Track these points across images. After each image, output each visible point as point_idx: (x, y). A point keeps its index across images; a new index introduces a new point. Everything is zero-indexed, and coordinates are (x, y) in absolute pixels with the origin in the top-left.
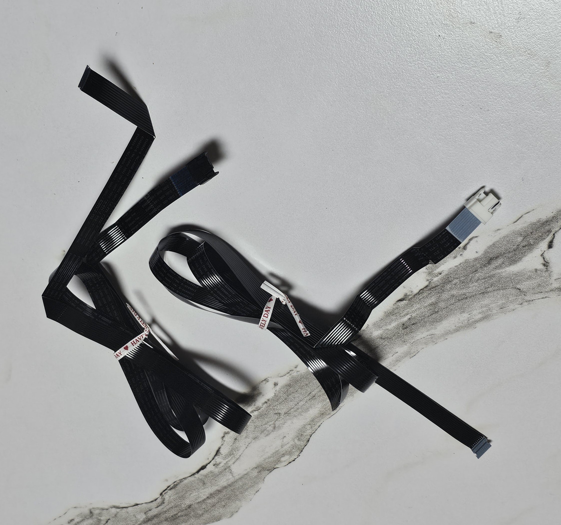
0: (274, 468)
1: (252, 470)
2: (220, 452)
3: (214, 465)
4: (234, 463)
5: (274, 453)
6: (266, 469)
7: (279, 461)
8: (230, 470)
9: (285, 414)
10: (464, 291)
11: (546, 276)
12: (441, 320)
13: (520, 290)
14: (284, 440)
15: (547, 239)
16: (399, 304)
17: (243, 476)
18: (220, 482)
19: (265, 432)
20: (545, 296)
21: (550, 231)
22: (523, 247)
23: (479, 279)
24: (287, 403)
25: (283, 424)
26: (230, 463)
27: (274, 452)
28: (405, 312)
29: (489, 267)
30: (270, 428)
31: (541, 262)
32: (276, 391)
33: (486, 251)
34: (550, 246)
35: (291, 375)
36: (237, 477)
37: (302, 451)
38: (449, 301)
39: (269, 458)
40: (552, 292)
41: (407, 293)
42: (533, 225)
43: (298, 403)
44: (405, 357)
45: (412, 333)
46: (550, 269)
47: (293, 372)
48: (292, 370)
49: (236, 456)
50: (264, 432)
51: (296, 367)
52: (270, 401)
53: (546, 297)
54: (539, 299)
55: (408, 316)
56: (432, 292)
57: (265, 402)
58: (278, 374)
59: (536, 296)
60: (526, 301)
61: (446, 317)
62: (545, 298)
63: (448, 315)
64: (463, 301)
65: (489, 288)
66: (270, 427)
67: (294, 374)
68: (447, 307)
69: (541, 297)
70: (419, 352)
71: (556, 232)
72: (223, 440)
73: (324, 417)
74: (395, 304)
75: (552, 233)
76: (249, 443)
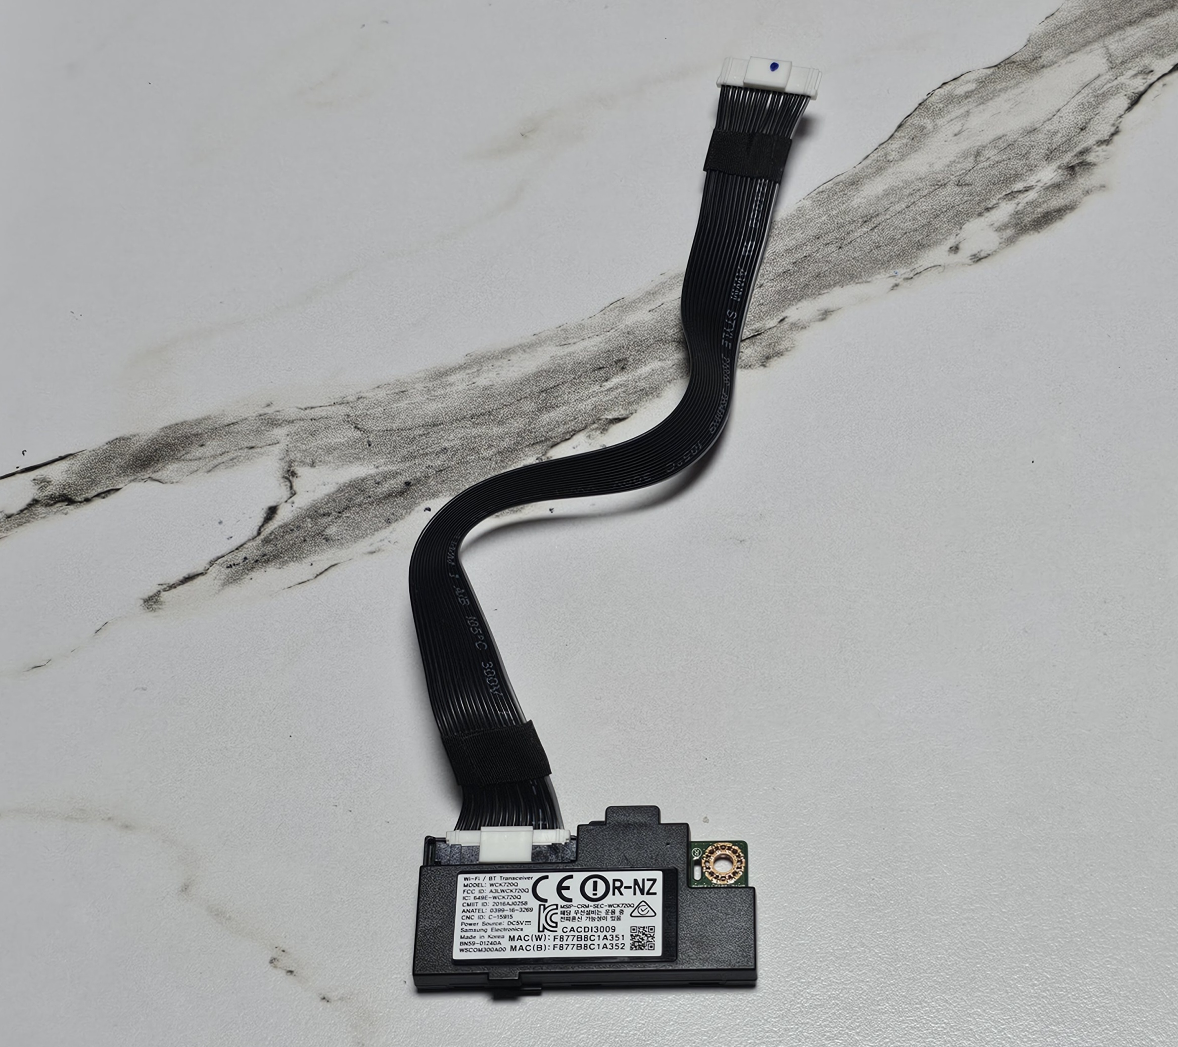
0: (996, 68)
1: (1056, 63)
2: (1129, 101)
3: (1152, 71)
4: (1099, 76)
5: (991, 99)
6: (1018, 65)
7: (982, 82)
8: (1111, 62)
9: (945, 185)
10: (474, 431)
11: (295, 452)
12: (538, 375)
13: (356, 427)
14: (960, 128)
15: (276, 526)
16: (623, 412)
17: (1080, 50)
18: (1143, 35)
19: (1002, 146)
20: (307, 411)
21: (266, 541)
22: (329, 514)
23: (437, 455)
24: (935, 207)
25: (954, 162)
26: (1108, 76)
27: (991, 102)
28: (613, 394)
29: (411, 478)
30: (990, 153)
31: (299, 479)
32: (957, 235)
33: (409, 511)
34: (272, 512)
35: (911, 269)
36: (1096, 46)
37: (920, 104)
38: (511, 414)
39: (1005, 89)
40: (291, 419)
41: (600, 435)
42: (297, 557)
43: (908, 207)
44: (634, 302)
45: (609, 351)
46: (283, 464)
47: (906, 276)
48: (907, 279)
49: (1091, 91)
50: (1005, 145)
51: (897, 285)
52: (977, 213)
53: (306, 409)
54: (321, 407)
55: (608, 385)
56: (544, 434)
57: (989, 211)
58: (943, 272)
59: (325, 413)
60: (348, 403)
61: (526, 381)
62: (308, 408)
63: (521, 383)
64: (482, 411)
65: (420, 435)
66: (987, 156)
67: (905, 271)
68: (518, 400)
69: (316, 410)
70: (602, 311)
71: (253, 539)
72: (1118, 127)
73: (851, 178)
74: (632, 414)
75: (262, 537)
76: (1049, 120)
